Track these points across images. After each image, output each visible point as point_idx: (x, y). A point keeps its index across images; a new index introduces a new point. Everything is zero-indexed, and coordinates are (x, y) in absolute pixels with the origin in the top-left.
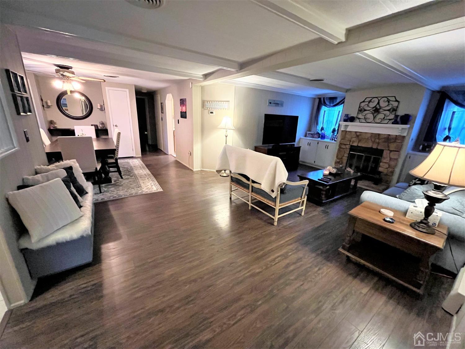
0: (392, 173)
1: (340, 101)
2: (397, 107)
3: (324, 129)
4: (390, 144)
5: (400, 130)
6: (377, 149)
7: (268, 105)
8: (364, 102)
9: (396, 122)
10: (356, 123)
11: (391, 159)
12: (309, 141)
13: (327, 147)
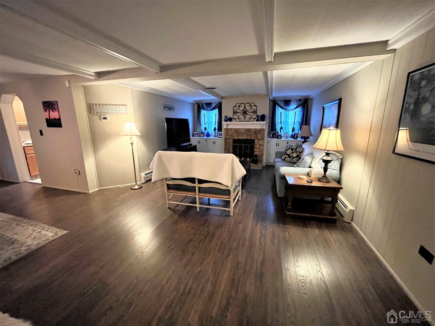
0: (262, 154)
1: (215, 106)
2: (257, 110)
3: (207, 129)
4: (257, 135)
5: (262, 125)
6: (251, 139)
7: (163, 110)
8: (235, 106)
9: (258, 120)
10: (234, 122)
11: (260, 145)
12: (198, 140)
13: (214, 143)
